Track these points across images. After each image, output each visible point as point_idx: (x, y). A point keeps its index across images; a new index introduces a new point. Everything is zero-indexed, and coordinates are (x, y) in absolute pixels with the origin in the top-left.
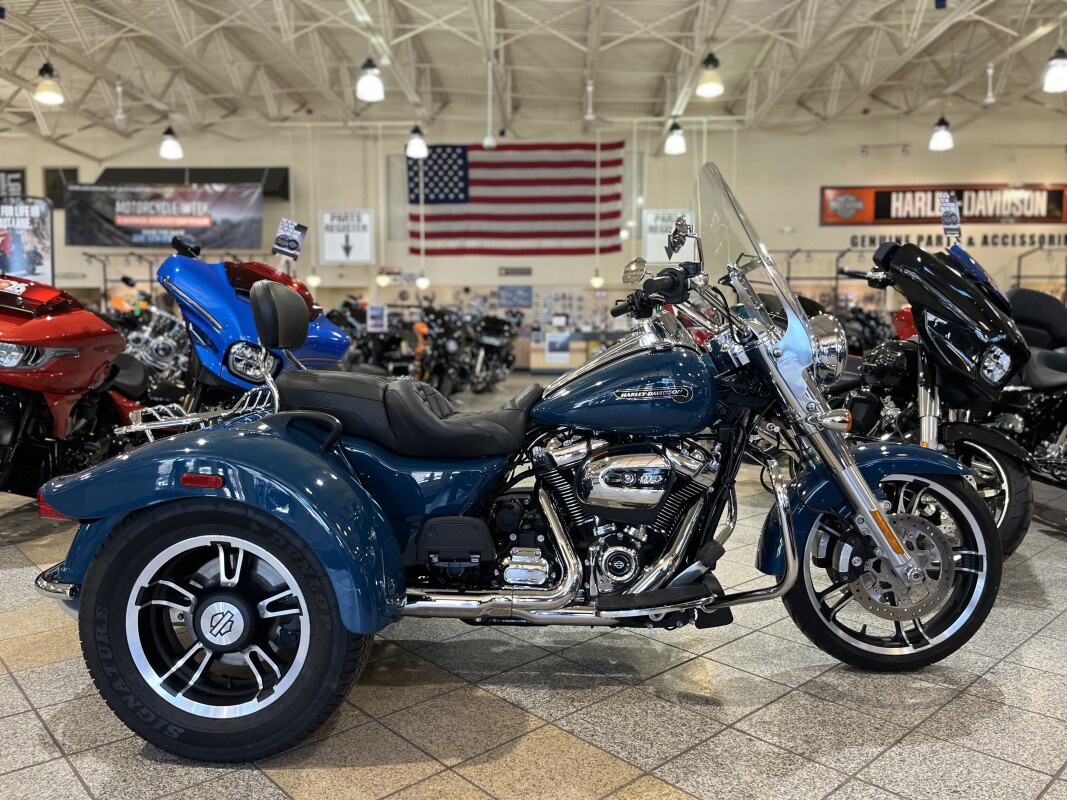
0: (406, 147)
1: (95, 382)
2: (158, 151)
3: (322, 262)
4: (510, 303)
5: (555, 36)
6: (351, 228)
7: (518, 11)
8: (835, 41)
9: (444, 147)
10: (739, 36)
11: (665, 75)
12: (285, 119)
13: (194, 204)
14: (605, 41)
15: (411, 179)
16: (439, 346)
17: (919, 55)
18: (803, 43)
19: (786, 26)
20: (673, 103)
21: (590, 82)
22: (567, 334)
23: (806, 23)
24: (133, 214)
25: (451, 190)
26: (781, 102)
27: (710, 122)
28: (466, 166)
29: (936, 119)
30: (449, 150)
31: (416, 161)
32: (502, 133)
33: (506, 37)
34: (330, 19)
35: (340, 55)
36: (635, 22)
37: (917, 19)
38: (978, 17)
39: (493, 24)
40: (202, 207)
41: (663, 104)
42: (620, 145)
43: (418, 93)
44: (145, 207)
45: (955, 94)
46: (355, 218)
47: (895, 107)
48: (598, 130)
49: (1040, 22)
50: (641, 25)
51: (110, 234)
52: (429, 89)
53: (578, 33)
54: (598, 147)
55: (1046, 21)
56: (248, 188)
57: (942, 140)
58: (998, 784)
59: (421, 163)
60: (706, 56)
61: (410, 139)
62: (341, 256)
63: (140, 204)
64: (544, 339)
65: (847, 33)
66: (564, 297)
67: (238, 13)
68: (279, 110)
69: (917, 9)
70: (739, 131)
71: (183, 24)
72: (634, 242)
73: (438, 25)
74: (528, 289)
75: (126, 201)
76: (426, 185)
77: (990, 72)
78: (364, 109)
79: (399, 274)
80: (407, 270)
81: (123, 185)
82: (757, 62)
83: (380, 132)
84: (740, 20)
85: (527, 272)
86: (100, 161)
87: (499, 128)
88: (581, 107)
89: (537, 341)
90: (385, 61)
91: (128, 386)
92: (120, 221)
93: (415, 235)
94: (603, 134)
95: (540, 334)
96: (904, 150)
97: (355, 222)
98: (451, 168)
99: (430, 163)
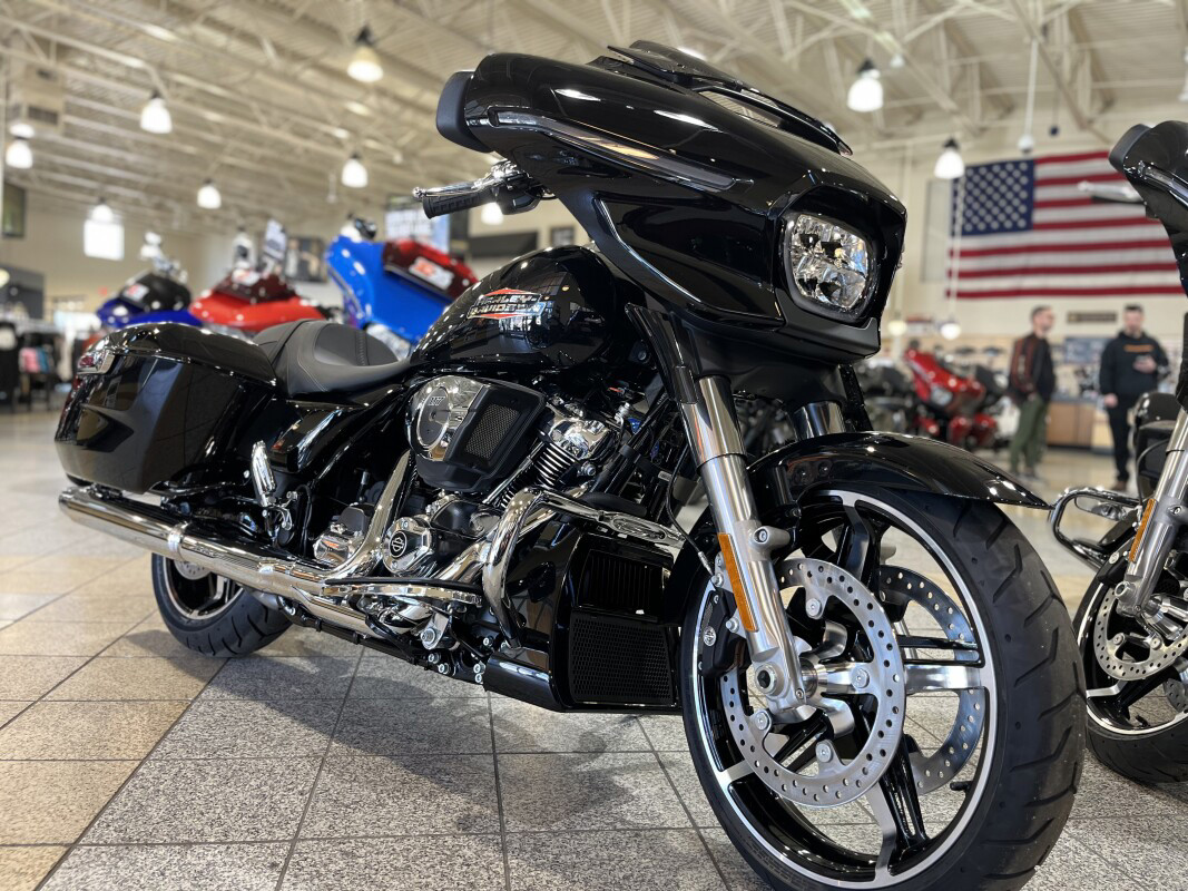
4: (1080, 360)
9: (1003, 165)
15: (955, 207)
21: (1187, 49)
25: (1008, 217)
28: (1033, 184)
30: (1010, 167)
31: (956, 182)
34: (836, 25)
59: (959, 182)
61: (941, 155)
73: (968, 7)
76: (975, 213)
85: (1109, 317)
93: (949, 274)
98: (1010, 188)
99: (983, 184)
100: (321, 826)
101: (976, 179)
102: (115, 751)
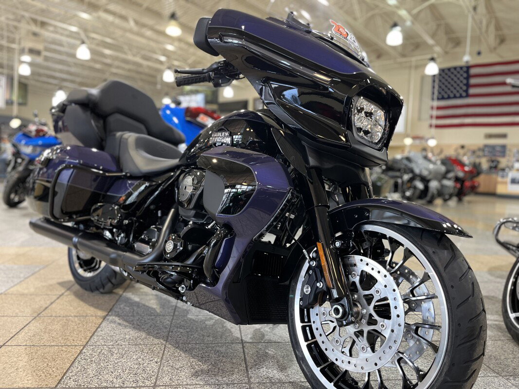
4: (491, 155)
9: (455, 68)
15: (434, 87)
25: (458, 91)
28: (469, 77)
30: (458, 69)
31: (434, 77)
32: (479, 54)
34: (380, 7)
52: (444, 36)
61: (427, 65)
64: (507, 175)
74: (504, 147)
76: (442, 90)
79: (422, 138)
80: (427, 136)
85: (504, 136)
89: (503, 177)
90: (409, 23)
93: (432, 117)
95: (505, 174)
98: (458, 79)
99: (446, 77)
100: (166, 379)
101: (443, 75)
102: (72, 341)
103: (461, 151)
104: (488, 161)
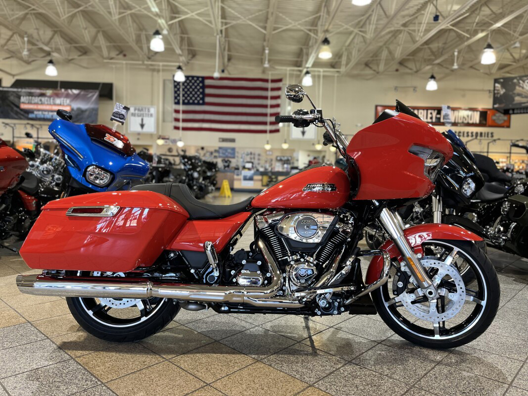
0: (174, 76)
1: (12, 185)
2: (45, 71)
3: (129, 132)
4: (224, 156)
5: (251, 25)
6: (145, 115)
7: (233, 12)
8: (384, 35)
9: (193, 77)
10: (338, 30)
11: (303, 47)
12: (112, 59)
13: (62, 99)
14: (275, 29)
15: (175, 92)
16: (189, 174)
17: (423, 45)
18: (369, 36)
19: (362, 27)
20: (307, 61)
21: (267, 48)
22: (252, 172)
23: (371, 26)
24: (30, 103)
25: (196, 99)
26: (357, 64)
27: (324, 71)
28: (204, 87)
29: (430, 75)
30: (195, 79)
31: (178, 83)
32: (223, 71)
33: (226, 24)
34: (137, 9)
35: (141, 28)
36: (290, 21)
37: (423, 27)
38: (451, 27)
39: (220, 17)
40: (66, 101)
41: (301, 61)
42: (280, 80)
43: (181, 48)
44: (36, 100)
45: (439, 64)
46: (147, 110)
47: (411, 69)
48: (270, 73)
49: (480, 31)
50: (293, 22)
51: (17, 113)
52: (186, 48)
53: (262, 24)
54: (270, 81)
55: (482, 31)
56: (91, 92)
57: (432, 86)
58: (484, 389)
59: (181, 84)
60: (323, 39)
61: (176, 72)
62: (139, 129)
63: (33, 98)
64: (241, 174)
65: (389, 33)
66: (251, 154)
67: (90, 4)
68: (109, 53)
69: (423, 22)
70: (338, 76)
71: (61, 8)
72: (286, 128)
73: (192, 16)
74: (233, 149)
75: (26, 96)
76: (183, 95)
77: (456, 54)
78: (152, 56)
79: (168, 139)
80: (172, 137)
81: (25, 88)
82: (347, 43)
83: (161, 68)
84: (340, 23)
85: (233, 140)
86: (13, 76)
87: (222, 68)
88: (262, 61)
89: (238, 175)
90: (165, 32)
91: (28, 188)
92: (23, 106)
93: (177, 120)
94: (272, 74)
95: (239, 172)
96: (414, 90)
97: (147, 112)
98: (196, 87)
99: (186, 84)
103: (202, 152)
104: (223, 161)
